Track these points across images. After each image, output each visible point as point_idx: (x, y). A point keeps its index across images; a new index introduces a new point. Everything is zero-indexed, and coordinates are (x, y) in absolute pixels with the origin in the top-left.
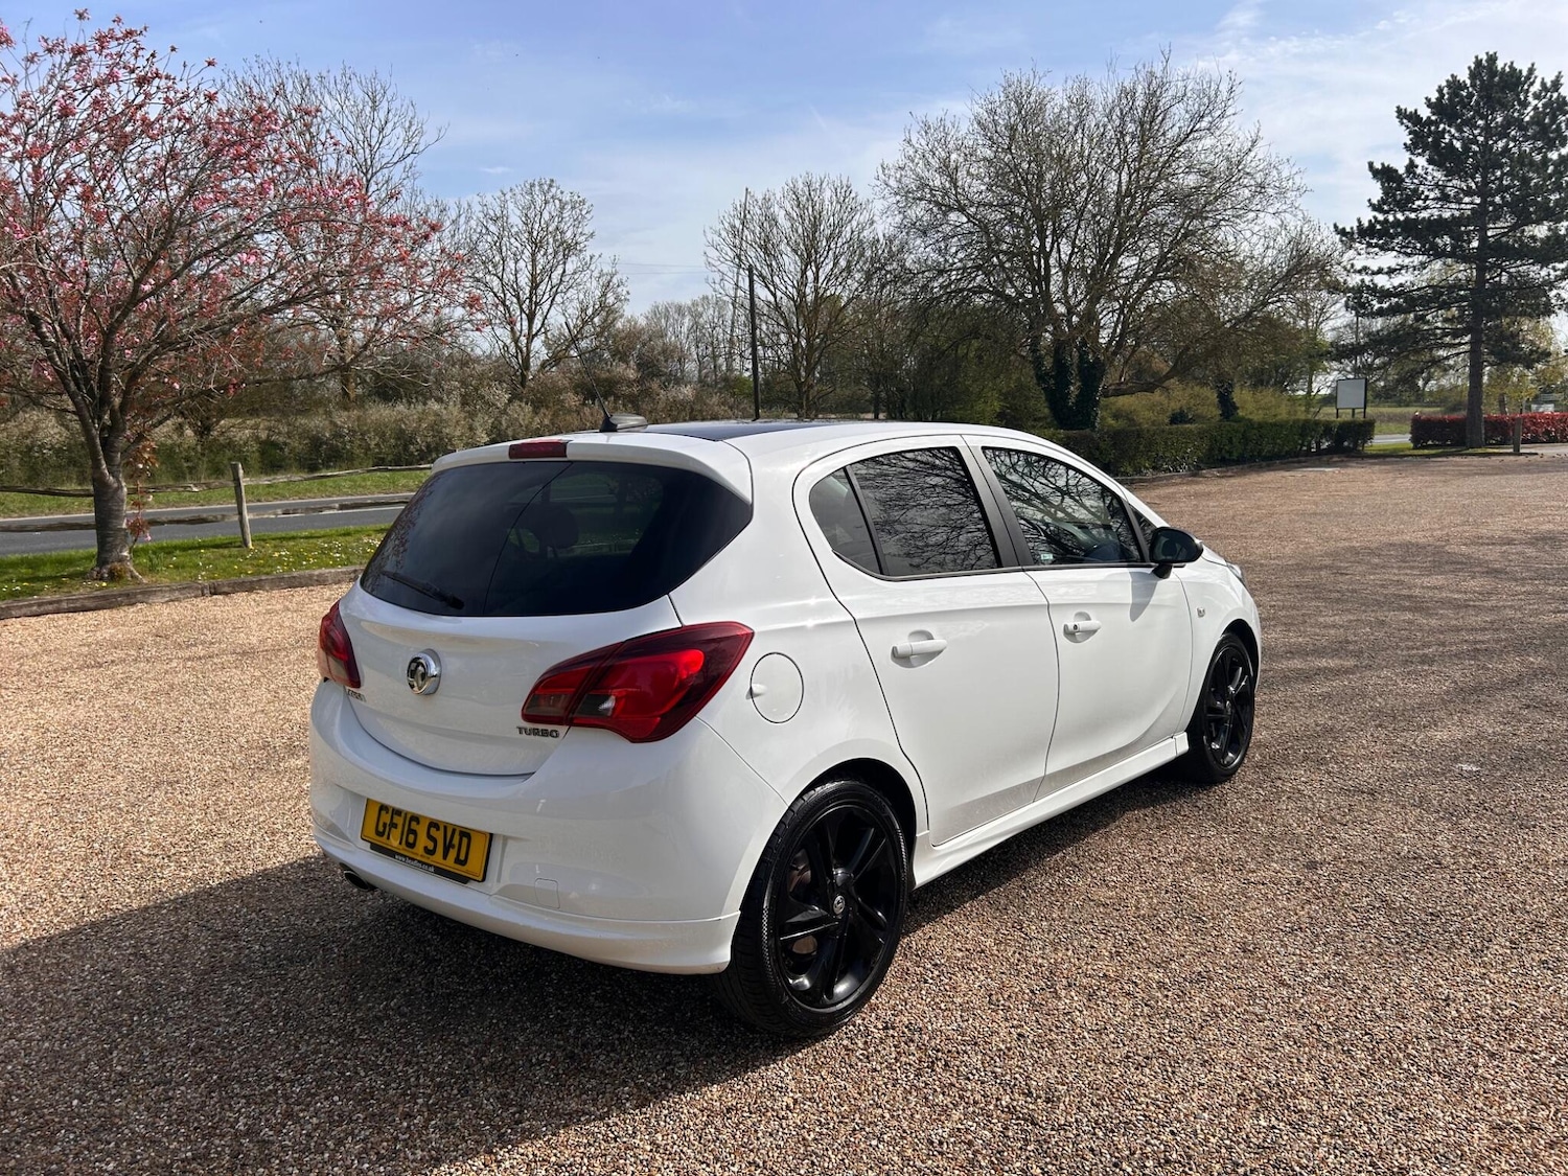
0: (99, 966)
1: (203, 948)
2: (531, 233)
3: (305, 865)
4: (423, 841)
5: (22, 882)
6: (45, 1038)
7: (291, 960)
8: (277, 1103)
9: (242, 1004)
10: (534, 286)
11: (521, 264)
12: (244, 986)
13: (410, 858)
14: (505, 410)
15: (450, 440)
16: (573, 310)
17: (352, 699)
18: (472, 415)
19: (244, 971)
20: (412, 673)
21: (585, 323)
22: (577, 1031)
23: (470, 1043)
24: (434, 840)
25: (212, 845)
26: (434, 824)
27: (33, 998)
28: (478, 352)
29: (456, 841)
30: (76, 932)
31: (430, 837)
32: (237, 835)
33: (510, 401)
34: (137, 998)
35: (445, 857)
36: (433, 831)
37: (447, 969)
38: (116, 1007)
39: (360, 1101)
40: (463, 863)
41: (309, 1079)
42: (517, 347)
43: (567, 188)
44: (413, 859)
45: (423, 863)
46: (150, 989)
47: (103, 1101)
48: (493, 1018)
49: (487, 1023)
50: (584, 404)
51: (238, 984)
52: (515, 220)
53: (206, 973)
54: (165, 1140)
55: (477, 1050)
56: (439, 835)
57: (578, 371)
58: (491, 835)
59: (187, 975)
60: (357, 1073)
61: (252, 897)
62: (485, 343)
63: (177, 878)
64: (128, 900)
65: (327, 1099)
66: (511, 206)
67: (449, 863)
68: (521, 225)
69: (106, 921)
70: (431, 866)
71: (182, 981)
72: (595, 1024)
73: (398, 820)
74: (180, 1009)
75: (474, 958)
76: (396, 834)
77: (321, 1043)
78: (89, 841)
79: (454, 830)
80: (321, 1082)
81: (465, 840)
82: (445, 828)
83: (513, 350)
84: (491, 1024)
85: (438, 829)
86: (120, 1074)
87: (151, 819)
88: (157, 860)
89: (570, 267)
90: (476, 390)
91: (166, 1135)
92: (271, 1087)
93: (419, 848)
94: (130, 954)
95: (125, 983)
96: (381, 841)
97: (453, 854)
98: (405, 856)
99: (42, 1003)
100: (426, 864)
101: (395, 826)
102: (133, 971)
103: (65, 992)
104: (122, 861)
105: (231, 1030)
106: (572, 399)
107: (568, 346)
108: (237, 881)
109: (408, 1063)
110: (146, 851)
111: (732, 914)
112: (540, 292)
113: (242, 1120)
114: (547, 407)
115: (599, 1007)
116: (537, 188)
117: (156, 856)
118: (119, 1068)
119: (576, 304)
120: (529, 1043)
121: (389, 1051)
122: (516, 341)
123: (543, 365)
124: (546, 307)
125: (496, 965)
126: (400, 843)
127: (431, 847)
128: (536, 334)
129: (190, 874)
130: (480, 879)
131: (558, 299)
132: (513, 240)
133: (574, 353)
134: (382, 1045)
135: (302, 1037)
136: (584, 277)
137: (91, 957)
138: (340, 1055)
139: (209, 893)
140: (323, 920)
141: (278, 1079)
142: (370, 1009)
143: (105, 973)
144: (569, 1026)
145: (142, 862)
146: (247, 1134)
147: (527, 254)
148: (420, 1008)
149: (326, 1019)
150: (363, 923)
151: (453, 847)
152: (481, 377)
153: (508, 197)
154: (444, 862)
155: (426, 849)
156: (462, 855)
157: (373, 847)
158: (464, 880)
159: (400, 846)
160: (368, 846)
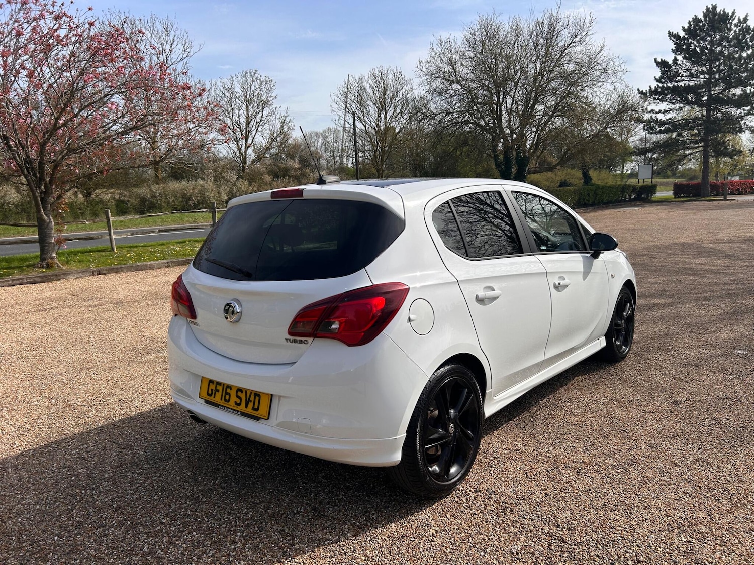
0: (61, 464)
1: (115, 454)
2: (246, 97)
3: (162, 410)
4: (234, 399)
5: (17, 420)
6: (37, 503)
7: (161, 459)
8: (163, 537)
9: (139, 483)
10: (248, 123)
11: (241, 112)
12: (138, 474)
13: (227, 408)
14: (235, 183)
15: (209, 198)
16: (267, 134)
17: (192, 325)
18: (219, 186)
19: (137, 465)
20: (226, 311)
21: (273, 141)
22: (316, 495)
23: (260, 502)
24: (240, 398)
25: (113, 400)
26: (239, 390)
27: (29, 482)
28: (221, 155)
29: (252, 398)
30: (47, 446)
31: (238, 396)
32: (125, 395)
33: (237, 179)
34: (83, 481)
35: (246, 407)
36: (239, 393)
37: (243, 463)
38: (72, 486)
39: (207, 535)
40: (257, 410)
41: (178, 523)
42: (240, 153)
43: (263, 74)
44: (229, 408)
45: (234, 410)
46: (89, 476)
47: (71, 537)
48: (270, 489)
49: (267, 492)
50: (273, 180)
51: (134, 472)
52: (238, 90)
53: (118, 467)
54: (106, 558)
55: (264, 506)
56: (243, 396)
57: (271, 165)
58: (272, 395)
59: (108, 468)
60: (203, 520)
61: (136, 426)
62: (224, 150)
63: (96, 418)
64: (72, 429)
65: (189, 534)
66: (236, 83)
67: (249, 410)
68: (241, 92)
69: (62, 440)
70: (239, 411)
71: (106, 471)
72: (324, 491)
73: (220, 388)
74: (106, 486)
75: (256, 457)
76: (218, 395)
77: (182, 504)
78: (50, 399)
79: (250, 393)
80: (185, 525)
81: (257, 398)
82: (246, 392)
83: (238, 154)
84: (270, 492)
85: (242, 392)
86: (79, 522)
87: (80, 387)
88: (85, 408)
89: (265, 113)
90: (221, 174)
91: (106, 555)
92: (159, 528)
93: (232, 403)
94: (77, 458)
95: (76, 473)
96: (211, 399)
97: (251, 405)
98: (224, 407)
99: (33, 484)
100: (236, 410)
101: (218, 391)
102: (79, 466)
103: (45, 478)
104: (68, 409)
105: (134, 497)
106: (268, 178)
107: (265, 152)
108: (128, 418)
109: (229, 514)
110: (79, 404)
111: (402, 435)
112: (251, 125)
113: (146, 546)
114: (255, 182)
115: (325, 482)
116: (249, 74)
117: (85, 406)
118: (78, 519)
119: (268, 131)
120: (291, 502)
121: (218, 507)
122: (239, 149)
123: (253, 161)
124: (254, 133)
125: (268, 460)
126: (221, 399)
127: (238, 401)
128: (249, 147)
129: (103, 415)
130: (266, 418)
131: (260, 129)
132: (237, 100)
133: (267, 155)
134: (215, 504)
135: (172, 500)
136: (272, 118)
137: (57, 460)
138: (193, 510)
139: (114, 424)
140: (174, 438)
141: (162, 523)
142: (205, 485)
143: (65, 468)
144: (311, 492)
145: (77, 409)
146: (149, 554)
147: (244, 107)
148: (231, 484)
149: (183, 491)
150: (195, 440)
151: (251, 401)
152: (223, 167)
153: (234, 79)
154: (246, 409)
155: (236, 403)
156: (256, 407)
157: (206, 402)
158: (258, 419)
159: (221, 401)
160: (203, 401)
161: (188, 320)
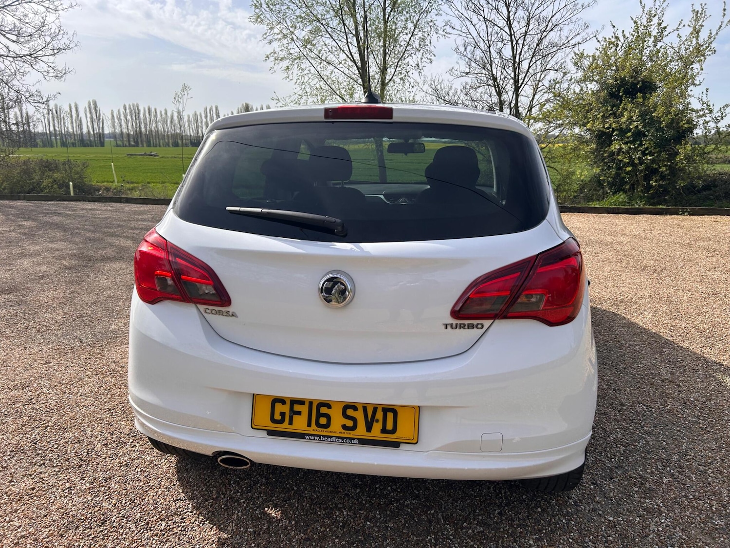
4: (338, 421)
13: (324, 436)
24: (353, 419)
26: (348, 406)
29: (379, 415)
31: (345, 416)
35: (369, 429)
36: (350, 412)
40: (392, 432)
44: (331, 437)
45: (343, 438)
56: (359, 415)
58: (419, 407)
67: (376, 434)
70: (354, 439)
73: (301, 408)
76: (301, 419)
79: (375, 410)
81: (390, 416)
82: (365, 408)
85: (355, 409)
93: (336, 427)
96: (283, 427)
97: (377, 427)
98: (319, 436)
100: (347, 438)
101: (299, 413)
126: (309, 425)
127: (350, 423)
130: (414, 441)
151: (377, 421)
154: (368, 434)
155: (344, 427)
156: (390, 426)
157: (271, 433)
158: (396, 445)
159: (309, 429)
160: (264, 434)
161: (202, 307)
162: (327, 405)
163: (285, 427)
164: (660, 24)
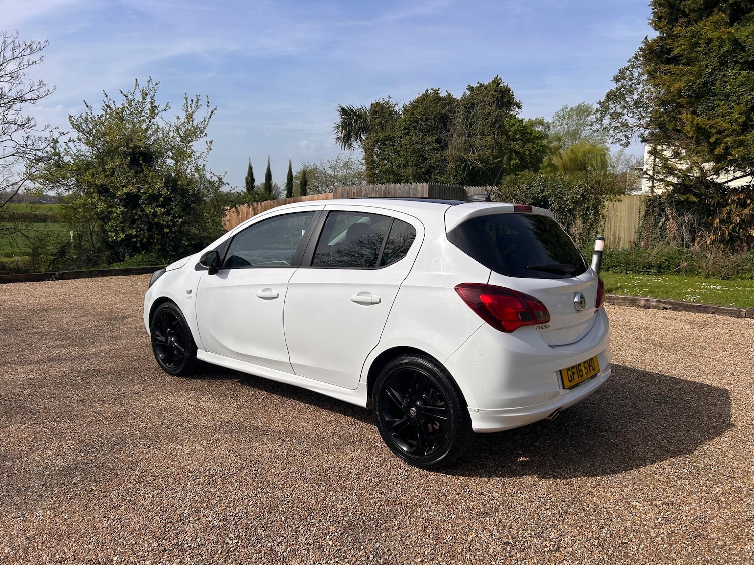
4: (584, 372)
13: (583, 381)
24: (587, 368)
26: (584, 362)
29: (591, 364)
35: (590, 371)
56: (587, 365)
58: (597, 355)
67: (592, 373)
81: (593, 362)
82: (587, 361)
100: (587, 379)
101: (574, 373)
154: (590, 374)
155: (586, 374)
157: (571, 388)
158: (596, 375)
159: (579, 380)
160: (568, 391)
161: (536, 326)
162: (579, 365)
163: (573, 383)
164: (152, 103)
